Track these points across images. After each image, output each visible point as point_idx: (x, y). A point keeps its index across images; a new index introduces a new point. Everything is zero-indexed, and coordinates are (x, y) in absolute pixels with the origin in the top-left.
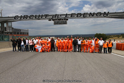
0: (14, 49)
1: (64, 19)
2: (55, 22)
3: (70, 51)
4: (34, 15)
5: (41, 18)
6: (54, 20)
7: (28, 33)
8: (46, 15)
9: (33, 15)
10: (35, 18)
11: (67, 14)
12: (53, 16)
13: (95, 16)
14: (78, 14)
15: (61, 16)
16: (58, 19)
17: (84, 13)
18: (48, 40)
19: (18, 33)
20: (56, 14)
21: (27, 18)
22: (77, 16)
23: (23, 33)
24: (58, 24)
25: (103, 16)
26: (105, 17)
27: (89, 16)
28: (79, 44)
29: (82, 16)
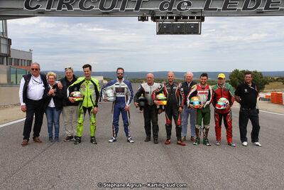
1: (191, 18)
2: (160, 26)
5: (122, 9)
10: (101, 7)
15: (189, 5)
22: (245, 8)
24: (169, 33)
29: (262, 8)
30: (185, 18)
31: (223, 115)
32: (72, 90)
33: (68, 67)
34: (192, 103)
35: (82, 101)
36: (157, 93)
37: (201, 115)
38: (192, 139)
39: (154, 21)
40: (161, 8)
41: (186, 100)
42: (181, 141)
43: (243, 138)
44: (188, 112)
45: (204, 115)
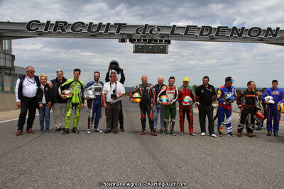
1: (160, 41)
2: (136, 47)
5: (106, 31)
6: (135, 40)
8: (120, 25)
9: (83, 23)
10: (89, 30)
11: (174, 26)
12: (138, 28)
14: (203, 27)
15: (159, 30)
17: (219, 28)
20: (146, 25)
21: (63, 30)
22: (201, 34)
24: (143, 52)
25: (266, 36)
27: (231, 35)
29: (213, 34)
30: (156, 40)
31: (186, 110)
32: (63, 89)
33: (59, 70)
34: (161, 101)
35: (71, 98)
36: (133, 93)
37: (168, 110)
38: (161, 132)
39: (132, 42)
40: (137, 32)
41: (156, 98)
42: (153, 132)
43: (203, 130)
44: (158, 109)
45: (171, 110)
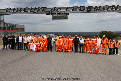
0: (5, 47)
1: (65, 13)
2: (54, 17)
3: (70, 52)
4: (30, 8)
5: (38, 11)
6: (53, 14)
7: (24, 29)
8: (44, 8)
9: (28, 8)
10: (31, 11)
11: (67, 7)
12: (52, 9)
13: (101, 10)
14: (81, 7)
15: (61, 9)
16: (57, 14)
17: (88, 7)
18: (43, 38)
19: (12, 29)
20: (55, 7)
21: (20, 11)
22: (80, 10)
23: (19, 29)
24: (57, 19)
26: (113, 11)
27: (94, 10)
28: (81, 43)
29: (86, 10)
